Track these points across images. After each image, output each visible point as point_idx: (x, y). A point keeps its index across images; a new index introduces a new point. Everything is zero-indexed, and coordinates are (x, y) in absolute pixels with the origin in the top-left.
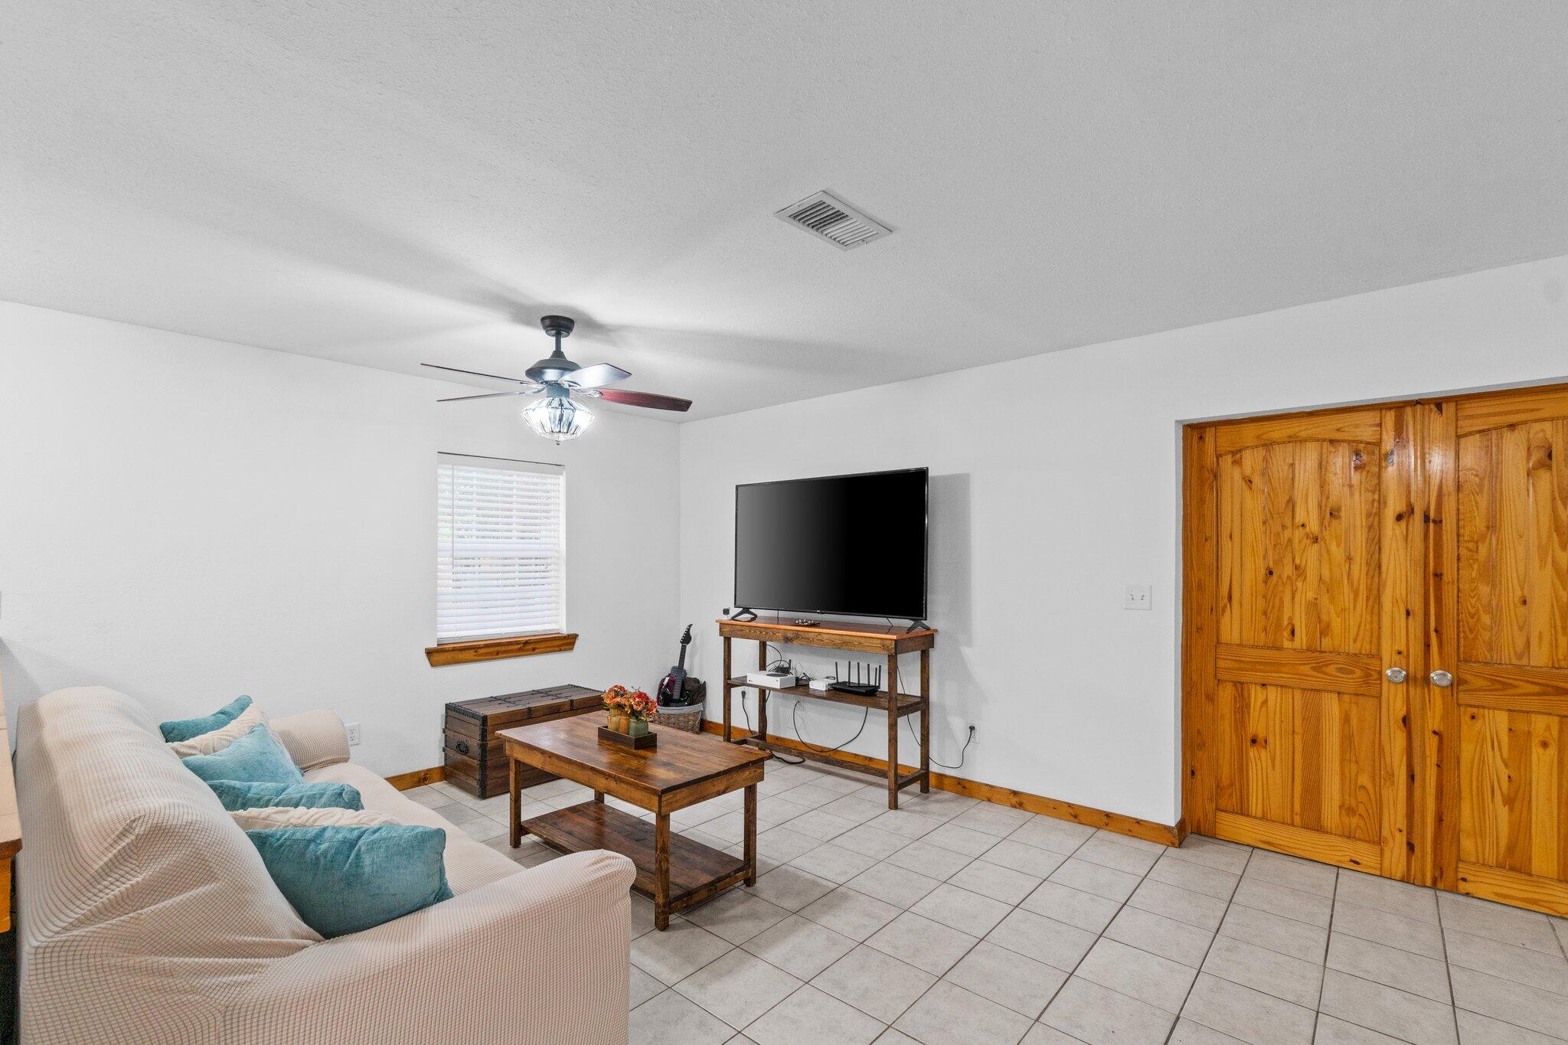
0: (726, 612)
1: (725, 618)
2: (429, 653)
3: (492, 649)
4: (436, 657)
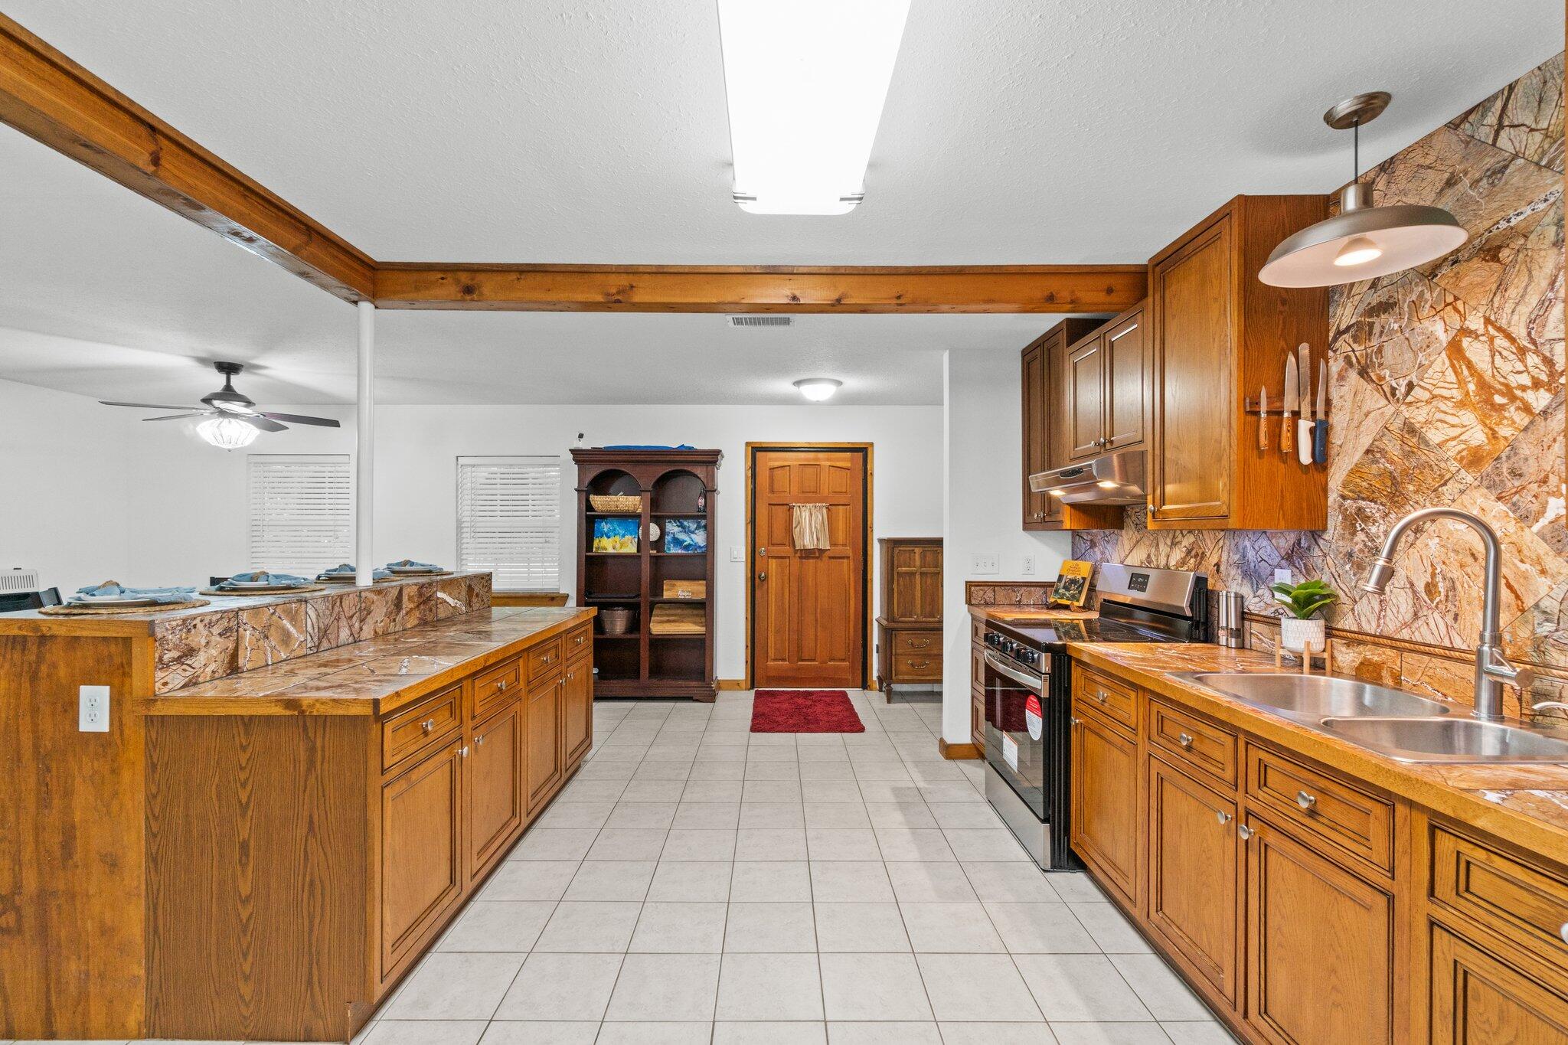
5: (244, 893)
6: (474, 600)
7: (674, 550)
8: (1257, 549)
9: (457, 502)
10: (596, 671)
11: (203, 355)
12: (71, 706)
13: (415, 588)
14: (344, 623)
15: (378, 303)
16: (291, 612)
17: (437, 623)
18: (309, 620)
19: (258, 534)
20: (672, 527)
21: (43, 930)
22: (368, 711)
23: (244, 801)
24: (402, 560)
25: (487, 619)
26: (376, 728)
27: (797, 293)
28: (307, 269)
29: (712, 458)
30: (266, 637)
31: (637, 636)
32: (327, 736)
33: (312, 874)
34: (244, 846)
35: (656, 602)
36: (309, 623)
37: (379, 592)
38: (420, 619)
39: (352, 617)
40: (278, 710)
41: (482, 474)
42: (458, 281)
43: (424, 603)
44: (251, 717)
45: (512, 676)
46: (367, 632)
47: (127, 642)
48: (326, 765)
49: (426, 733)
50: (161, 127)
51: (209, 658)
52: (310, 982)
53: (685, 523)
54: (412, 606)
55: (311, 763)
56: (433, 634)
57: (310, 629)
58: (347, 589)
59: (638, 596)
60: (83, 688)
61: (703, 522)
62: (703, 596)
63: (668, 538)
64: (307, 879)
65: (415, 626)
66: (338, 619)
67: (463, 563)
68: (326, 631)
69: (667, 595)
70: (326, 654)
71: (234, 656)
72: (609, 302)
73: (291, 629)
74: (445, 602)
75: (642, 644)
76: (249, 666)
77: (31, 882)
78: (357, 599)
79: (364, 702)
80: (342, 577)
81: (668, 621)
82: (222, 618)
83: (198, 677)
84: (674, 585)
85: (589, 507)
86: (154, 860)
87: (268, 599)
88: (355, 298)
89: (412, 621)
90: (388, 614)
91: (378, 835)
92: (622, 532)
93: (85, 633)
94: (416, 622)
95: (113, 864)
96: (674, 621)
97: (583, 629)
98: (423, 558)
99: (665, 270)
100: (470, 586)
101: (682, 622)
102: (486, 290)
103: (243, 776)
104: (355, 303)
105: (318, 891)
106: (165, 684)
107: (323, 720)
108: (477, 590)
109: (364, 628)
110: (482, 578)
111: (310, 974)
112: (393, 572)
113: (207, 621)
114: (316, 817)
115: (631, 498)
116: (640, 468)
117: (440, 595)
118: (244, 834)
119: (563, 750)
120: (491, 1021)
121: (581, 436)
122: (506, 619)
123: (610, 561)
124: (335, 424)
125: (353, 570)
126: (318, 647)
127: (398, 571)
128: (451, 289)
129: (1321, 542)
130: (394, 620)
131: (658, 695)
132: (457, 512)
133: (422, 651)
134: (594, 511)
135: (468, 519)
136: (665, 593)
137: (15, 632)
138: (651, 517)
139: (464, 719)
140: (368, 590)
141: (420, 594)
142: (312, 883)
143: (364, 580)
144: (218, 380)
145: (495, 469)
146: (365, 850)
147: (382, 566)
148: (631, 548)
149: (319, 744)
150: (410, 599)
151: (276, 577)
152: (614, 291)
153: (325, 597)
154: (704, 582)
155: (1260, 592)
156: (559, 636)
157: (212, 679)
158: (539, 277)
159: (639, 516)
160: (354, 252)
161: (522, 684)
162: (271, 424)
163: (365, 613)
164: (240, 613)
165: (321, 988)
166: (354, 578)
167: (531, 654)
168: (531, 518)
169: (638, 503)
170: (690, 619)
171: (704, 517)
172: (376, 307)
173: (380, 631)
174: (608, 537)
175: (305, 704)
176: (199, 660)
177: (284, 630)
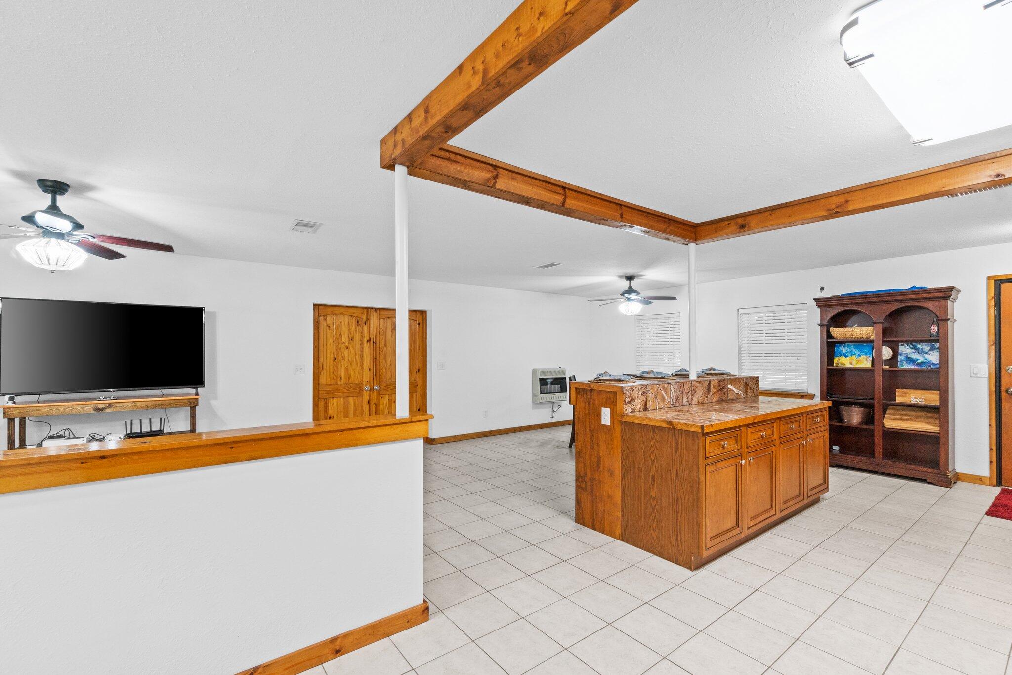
5: (654, 496)
6: (749, 391)
7: (906, 366)
9: (738, 335)
10: (836, 448)
11: (621, 275)
12: (599, 415)
13: (717, 382)
14: (685, 395)
15: (697, 243)
16: (664, 388)
17: (728, 401)
19: (639, 354)
20: (904, 349)
21: (592, 491)
22: (699, 430)
23: (653, 459)
24: (709, 367)
25: (757, 401)
26: (702, 438)
27: (1001, 171)
28: (667, 236)
29: (945, 294)
30: (656, 397)
31: (872, 427)
32: (683, 438)
33: (678, 494)
34: (653, 477)
35: (889, 403)
36: (671, 393)
37: (700, 382)
38: (719, 398)
39: (688, 393)
40: (664, 425)
41: (755, 317)
42: (737, 223)
43: (721, 390)
44: (655, 426)
45: (770, 431)
46: (695, 401)
47: (615, 393)
48: (683, 451)
49: (724, 447)
50: (623, 204)
51: (638, 403)
52: (677, 540)
53: (919, 346)
54: (715, 390)
55: (677, 449)
56: (726, 405)
57: (671, 396)
58: (685, 380)
59: (873, 399)
60: (602, 408)
61: (937, 345)
62: (937, 403)
63: (900, 358)
64: (676, 496)
65: (717, 401)
66: (682, 393)
67: (742, 371)
68: (678, 398)
69: (899, 399)
70: (678, 408)
71: (646, 403)
72: (830, 214)
73: (665, 395)
74: (732, 390)
75: (876, 433)
76: (650, 408)
77: (589, 474)
78: (690, 385)
79: (698, 426)
80: (682, 375)
81: (901, 419)
82: (642, 387)
83: (635, 409)
84: (906, 393)
85: (829, 336)
86: (624, 475)
87: (656, 382)
88: (687, 243)
89: (715, 399)
90: (704, 394)
91: (704, 486)
92: (858, 352)
93: (603, 389)
94: (717, 399)
95: (612, 474)
96: (907, 420)
97: (820, 414)
98: (720, 367)
99: (873, 185)
100: (746, 383)
101: (915, 421)
102: (752, 224)
103: (652, 449)
104: (687, 244)
105: (680, 503)
106: (626, 410)
107: (682, 432)
108: (750, 385)
109: (693, 398)
110: (753, 379)
111: (677, 537)
112: (706, 374)
113: (637, 388)
114: (679, 471)
115: (864, 329)
116: (872, 308)
117: (729, 386)
118: (653, 472)
119: (805, 485)
120: (757, 590)
121: (822, 289)
122: (768, 402)
123: (848, 373)
124: (674, 298)
125: (687, 371)
126: (675, 404)
127: (709, 373)
128: (734, 228)
130: (707, 397)
131: (892, 472)
132: (738, 341)
133: (720, 411)
134: (833, 338)
135: (745, 345)
136: (897, 398)
137: (584, 387)
138: (883, 341)
139: (743, 447)
140: (695, 381)
141: (719, 385)
142: (677, 499)
143: (693, 376)
144: (625, 284)
145: (762, 315)
146: (698, 491)
147: (700, 371)
148: (868, 365)
149: (680, 442)
150: (714, 387)
151: (657, 373)
152: (834, 206)
153: (677, 382)
154: (939, 392)
156: (801, 414)
157: (640, 411)
158: (783, 210)
159: (872, 341)
160: (687, 223)
161: (776, 437)
162: (647, 301)
163: (694, 392)
164: (648, 386)
165: (681, 543)
166: (688, 375)
167: (782, 422)
168: (786, 344)
169: (871, 332)
170: (923, 420)
171: (937, 341)
172: (697, 244)
173: (700, 401)
174: (846, 356)
175: (674, 424)
176: (635, 403)
177: (662, 395)
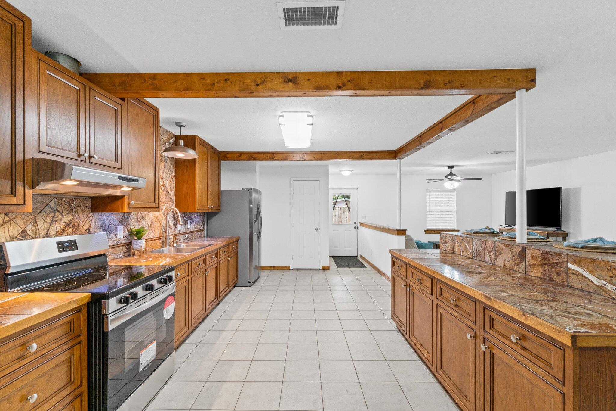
0: (501, 226)
1: (501, 227)
2: (425, 231)
3: (438, 231)
4: (426, 232)
8: (110, 220)
14: (486, 253)
16: (467, 240)
18: (473, 246)
30: (461, 246)
36: (473, 247)
37: (506, 245)
39: (491, 252)
46: (500, 263)
57: (473, 249)
66: (484, 250)
68: (479, 253)
70: (480, 262)
71: (454, 248)
73: (468, 247)
76: (457, 253)
78: (493, 245)
82: (451, 236)
83: (448, 249)
90: (514, 260)
106: (442, 248)
109: (498, 260)
113: (448, 236)
126: (477, 257)
129: (130, 216)
140: (499, 243)
144: (448, 171)
153: (480, 239)
155: (111, 237)
163: (498, 254)
164: (455, 236)
173: (508, 266)
176: (448, 245)
177: (465, 245)
